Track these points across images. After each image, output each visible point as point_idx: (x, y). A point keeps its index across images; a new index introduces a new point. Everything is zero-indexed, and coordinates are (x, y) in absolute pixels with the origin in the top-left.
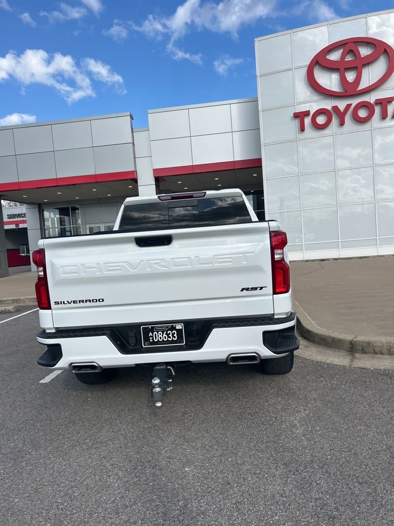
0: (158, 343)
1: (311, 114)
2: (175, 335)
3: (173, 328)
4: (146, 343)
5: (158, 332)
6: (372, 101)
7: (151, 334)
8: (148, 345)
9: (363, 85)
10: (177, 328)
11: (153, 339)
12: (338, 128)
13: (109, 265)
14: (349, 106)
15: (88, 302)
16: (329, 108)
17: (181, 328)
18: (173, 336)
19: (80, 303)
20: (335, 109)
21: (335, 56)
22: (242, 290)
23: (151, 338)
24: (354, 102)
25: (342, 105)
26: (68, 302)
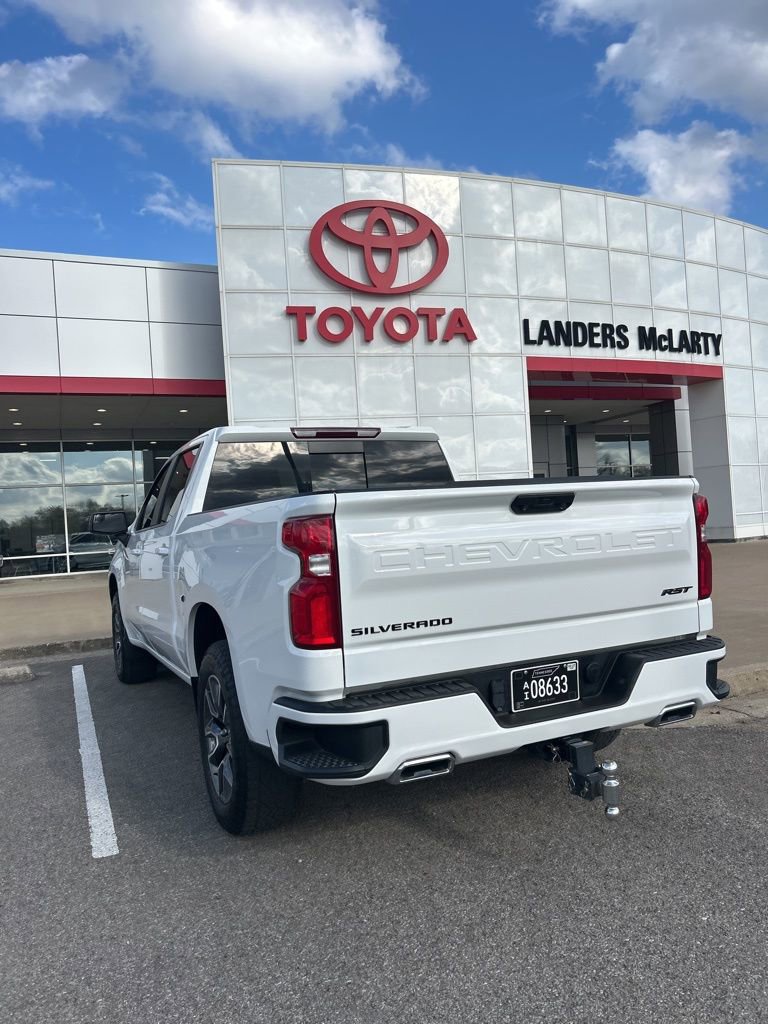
0: (539, 701)
1: (319, 312)
2: (565, 684)
3: (562, 671)
4: (519, 703)
5: (537, 680)
6: (414, 310)
7: (526, 685)
8: (521, 708)
9: (400, 282)
10: (569, 669)
11: (529, 695)
12: (362, 345)
13: (468, 548)
14: (379, 311)
15: (422, 627)
16: (348, 308)
17: (574, 669)
18: (563, 687)
19: (405, 628)
20: (357, 311)
21: (355, 223)
22: (664, 594)
23: (526, 693)
24: (389, 306)
25: (368, 307)
26: (381, 628)
